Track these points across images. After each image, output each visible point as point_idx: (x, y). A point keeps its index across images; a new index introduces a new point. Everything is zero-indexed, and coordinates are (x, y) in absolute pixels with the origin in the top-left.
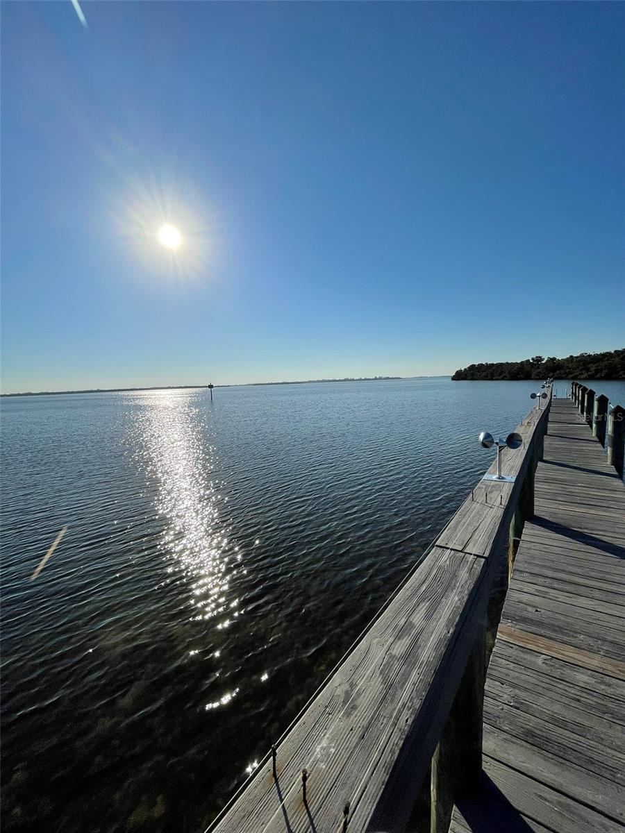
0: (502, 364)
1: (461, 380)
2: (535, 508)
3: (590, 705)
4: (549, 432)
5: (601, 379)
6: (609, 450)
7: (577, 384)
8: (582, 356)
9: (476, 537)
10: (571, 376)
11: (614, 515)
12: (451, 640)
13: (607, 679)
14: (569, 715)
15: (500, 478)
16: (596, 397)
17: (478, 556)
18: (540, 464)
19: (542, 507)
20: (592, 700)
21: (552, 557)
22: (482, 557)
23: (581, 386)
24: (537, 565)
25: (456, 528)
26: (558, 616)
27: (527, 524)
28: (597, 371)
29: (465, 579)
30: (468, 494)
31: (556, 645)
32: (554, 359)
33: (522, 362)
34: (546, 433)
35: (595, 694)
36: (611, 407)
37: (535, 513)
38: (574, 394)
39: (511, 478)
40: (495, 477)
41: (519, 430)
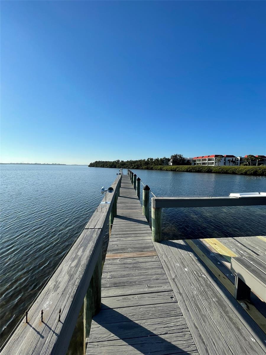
0: (107, 162)
1: (92, 167)
2: (117, 212)
3: (131, 267)
4: (121, 187)
5: (135, 169)
6: (137, 191)
7: (129, 170)
8: (131, 161)
9: (98, 223)
10: (128, 167)
11: (137, 211)
12: (91, 255)
13: (134, 258)
14: (125, 273)
15: (106, 203)
16: (134, 175)
17: (99, 229)
18: (119, 197)
19: (119, 212)
20: (131, 266)
21: (122, 228)
22: (100, 229)
23: (130, 171)
24: (118, 231)
25: (91, 221)
26: (123, 245)
27: (115, 219)
28: (135, 166)
29: (95, 236)
30: (96, 209)
31: (122, 254)
32: (123, 161)
33: (113, 161)
34: (120, 187)
35: (132, 264)
36: (137, 178)
37: (117, 214)
38: (128, 174)
39: (109, 202)
40: (104, 203)
41: (112, 186)
